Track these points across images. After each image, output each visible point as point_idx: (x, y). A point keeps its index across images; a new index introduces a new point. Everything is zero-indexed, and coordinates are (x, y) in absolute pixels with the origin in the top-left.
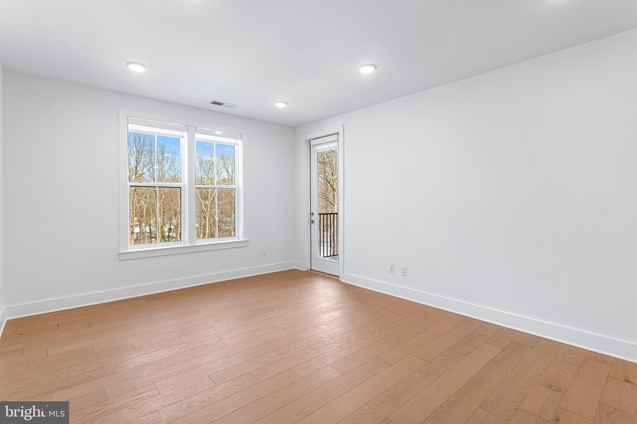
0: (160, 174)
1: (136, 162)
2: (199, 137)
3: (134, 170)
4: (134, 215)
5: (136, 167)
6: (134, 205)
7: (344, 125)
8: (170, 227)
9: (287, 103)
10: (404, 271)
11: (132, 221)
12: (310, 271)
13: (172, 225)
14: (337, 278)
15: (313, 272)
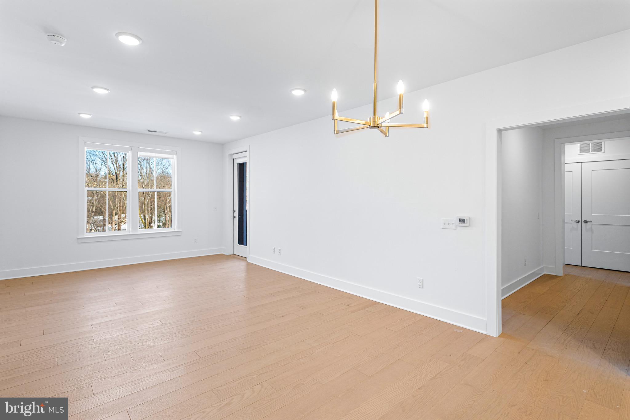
0: (148, 171)
1: (124, 159)
2: (140, 154)
3: (122, 166)
4: (121, 212)
5: (124, 164)
6: (121, 202)
7: (250, 146)
8: (158, 224)
9: (202, 132)
10: (280, 252)
11: (119, 217)
12: (233, 256)
13: (161, 222)
14: (245, 259)
15: (235, 256)
